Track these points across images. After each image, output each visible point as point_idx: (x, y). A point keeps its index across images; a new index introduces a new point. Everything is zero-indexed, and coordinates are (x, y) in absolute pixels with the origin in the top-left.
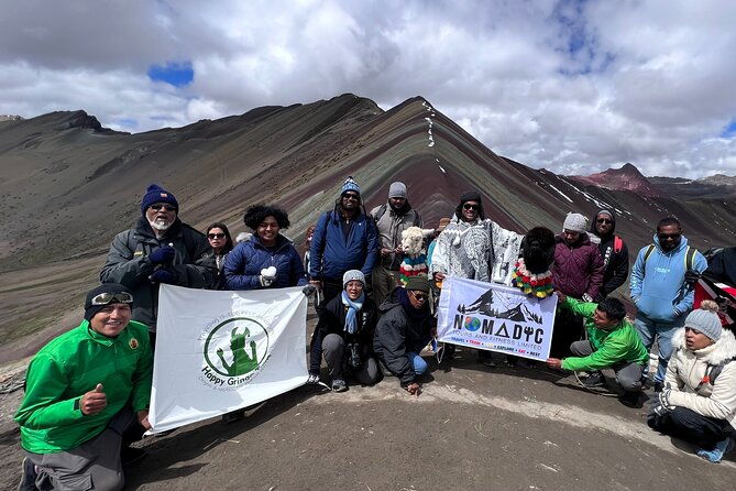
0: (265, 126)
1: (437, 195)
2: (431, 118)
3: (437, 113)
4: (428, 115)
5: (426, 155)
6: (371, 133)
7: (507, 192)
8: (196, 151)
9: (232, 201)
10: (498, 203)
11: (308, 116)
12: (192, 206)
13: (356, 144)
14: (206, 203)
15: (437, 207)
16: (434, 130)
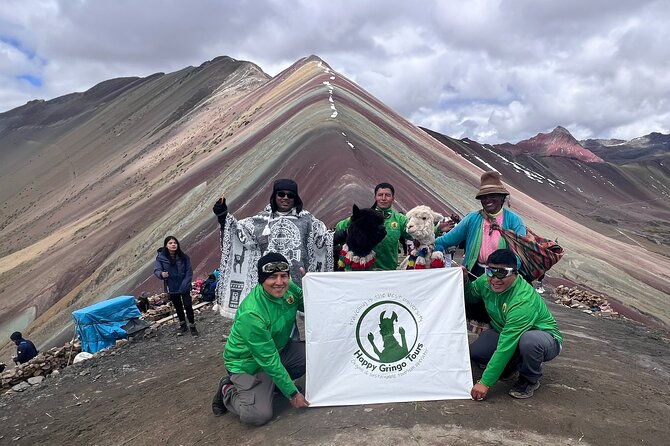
0: (118, 104)
1: (347, 176)
2: (331, 81)
3: (337, 75)
4: (327, 78)
5: (330, 128)
6: (257, 105)
7: (430, 168)
8: (31, 142)
9: (90, 204)
10: (421, 182)
11: (175, 88)
12: (39, 214)
13: (240, 121)
14: (56, 209)
15: (350, 190)
16: (336, 96)
